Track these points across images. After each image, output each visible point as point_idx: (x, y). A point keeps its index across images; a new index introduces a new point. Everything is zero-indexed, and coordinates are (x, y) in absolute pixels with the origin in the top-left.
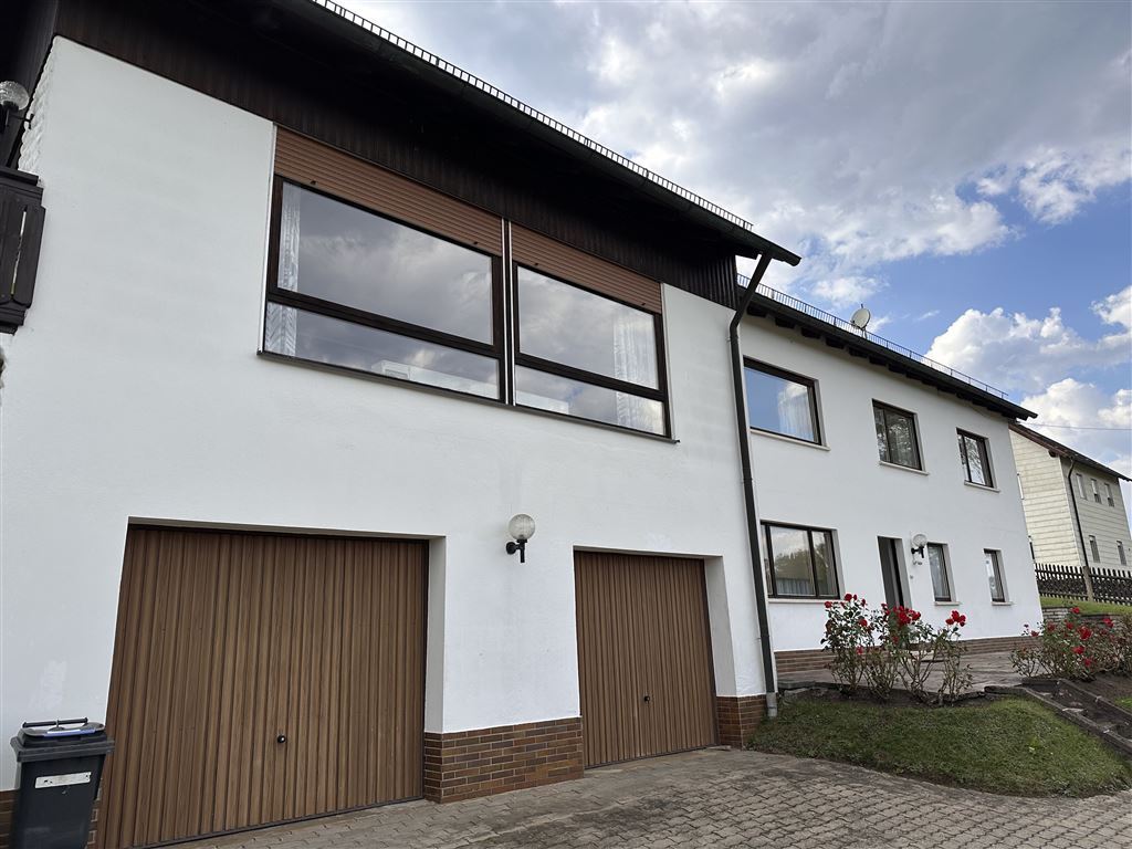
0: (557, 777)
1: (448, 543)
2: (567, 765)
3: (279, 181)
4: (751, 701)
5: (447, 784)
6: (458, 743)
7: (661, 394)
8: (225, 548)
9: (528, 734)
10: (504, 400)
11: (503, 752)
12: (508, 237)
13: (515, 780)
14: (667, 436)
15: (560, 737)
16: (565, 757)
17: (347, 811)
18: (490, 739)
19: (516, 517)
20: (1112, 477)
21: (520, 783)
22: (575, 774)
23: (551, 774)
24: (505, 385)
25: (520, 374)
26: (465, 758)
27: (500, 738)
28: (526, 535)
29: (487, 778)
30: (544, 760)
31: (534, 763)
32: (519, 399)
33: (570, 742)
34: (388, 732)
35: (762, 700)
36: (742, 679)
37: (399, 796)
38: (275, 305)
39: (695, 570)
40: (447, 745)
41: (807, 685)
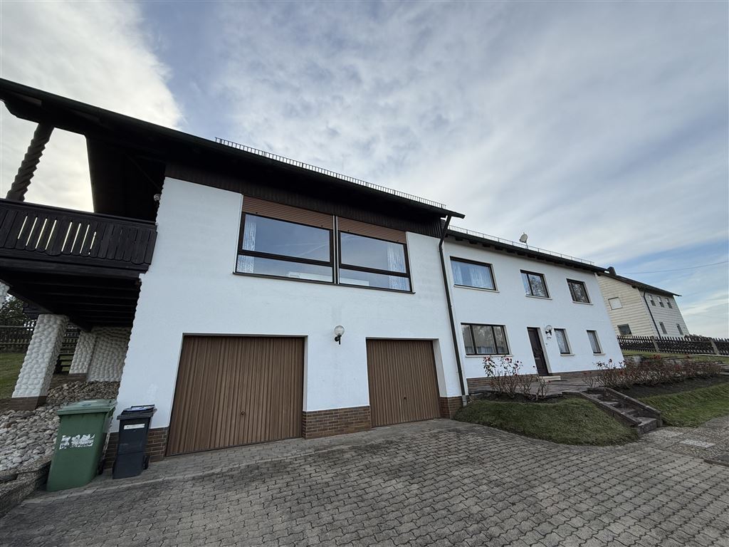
0: (358, 430)
1: (309, 338)
2: (363, 425)
3: (243, 214)
4: (454, 399)
5: (308, 432)
6: (314, 415)
7: (407, 275)
8: (223, 343)
9: (345, 412)
10: (335, 283)
11: (334, 419)
12: (336, 222)
13: (339, 431)
14: (411, 292)
15: (360, 413)
16: (362, 422)
17: (269, 441)
18: (328, 414)
19: (337, 327)
20: (670, 295)
21: (342, 432)
22: (367, 429)
23: (356, 428)
24: (335, 276)
25: (341, 271)
26: (317, 421)
27: (332, 414)
28: (341, 333)
29: (327, 429)
30: (352, 423)
31: (347, 424)
32: (341, 281)
33: (365, 416)
34: (287, 410)
35: (460, 398)
36: (450, 389)
37: (291, 436)
38: (242, 256)
39: (429, 345)
40: (309, 416)
41: (483, 392)
